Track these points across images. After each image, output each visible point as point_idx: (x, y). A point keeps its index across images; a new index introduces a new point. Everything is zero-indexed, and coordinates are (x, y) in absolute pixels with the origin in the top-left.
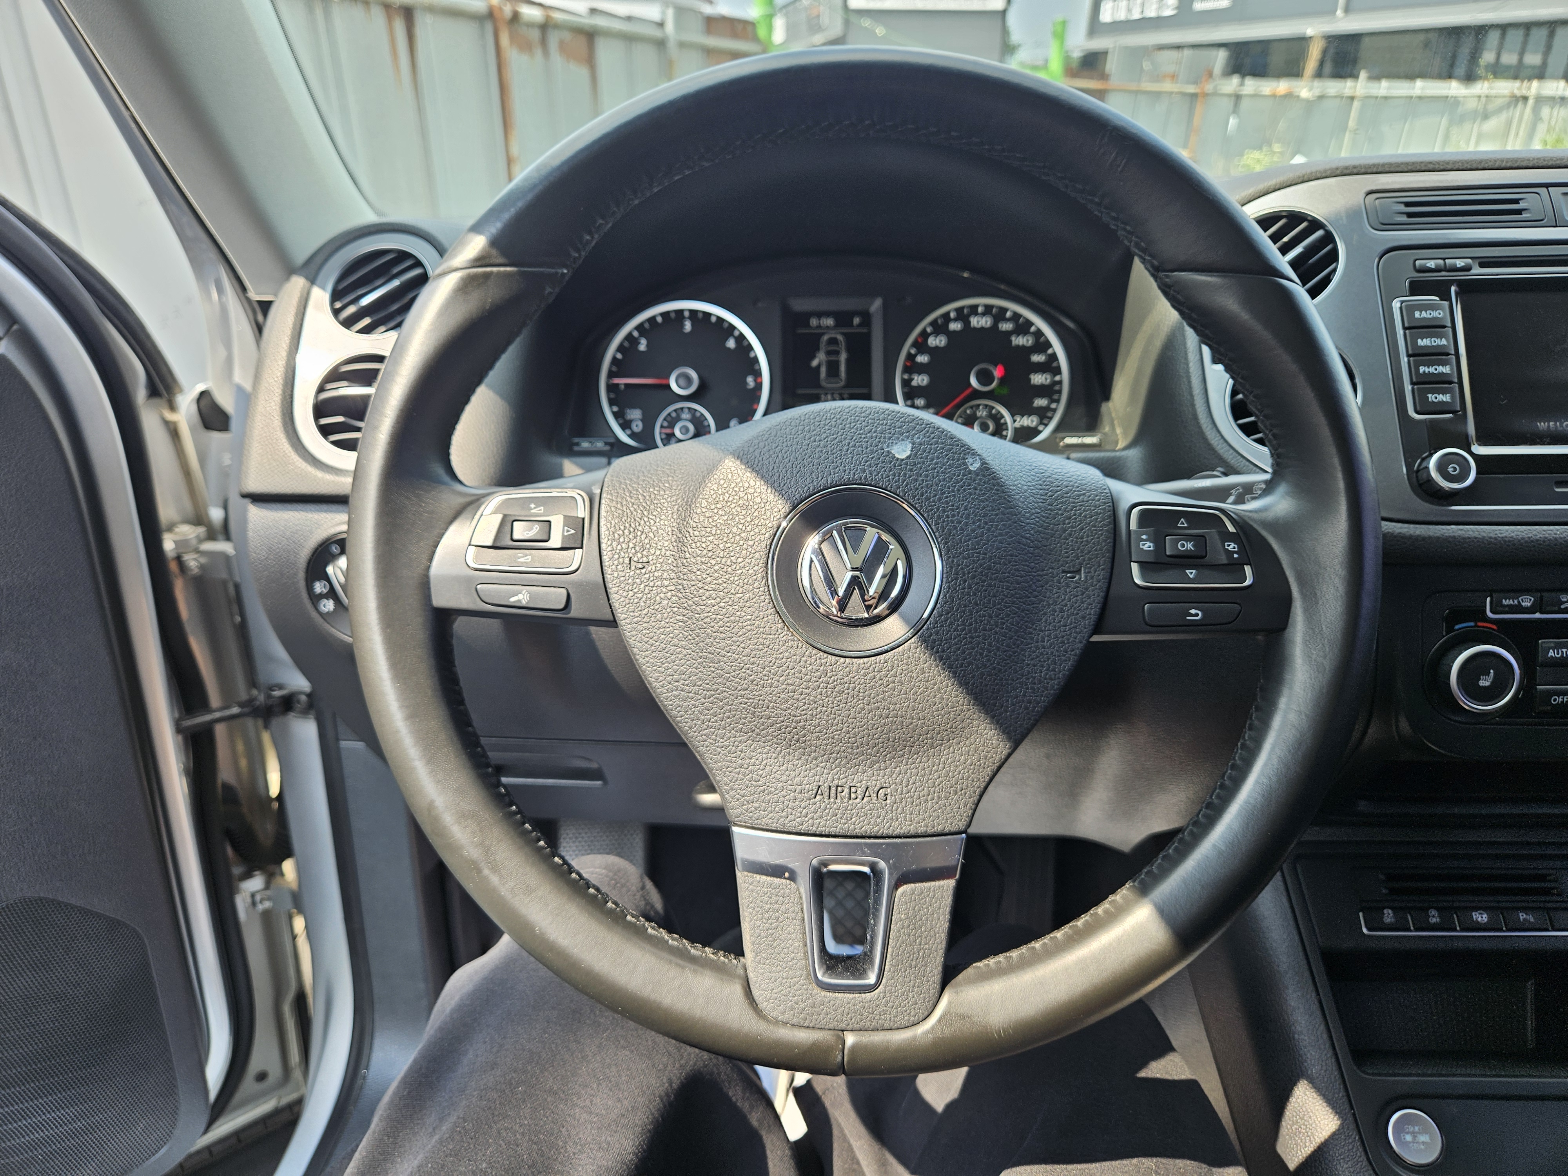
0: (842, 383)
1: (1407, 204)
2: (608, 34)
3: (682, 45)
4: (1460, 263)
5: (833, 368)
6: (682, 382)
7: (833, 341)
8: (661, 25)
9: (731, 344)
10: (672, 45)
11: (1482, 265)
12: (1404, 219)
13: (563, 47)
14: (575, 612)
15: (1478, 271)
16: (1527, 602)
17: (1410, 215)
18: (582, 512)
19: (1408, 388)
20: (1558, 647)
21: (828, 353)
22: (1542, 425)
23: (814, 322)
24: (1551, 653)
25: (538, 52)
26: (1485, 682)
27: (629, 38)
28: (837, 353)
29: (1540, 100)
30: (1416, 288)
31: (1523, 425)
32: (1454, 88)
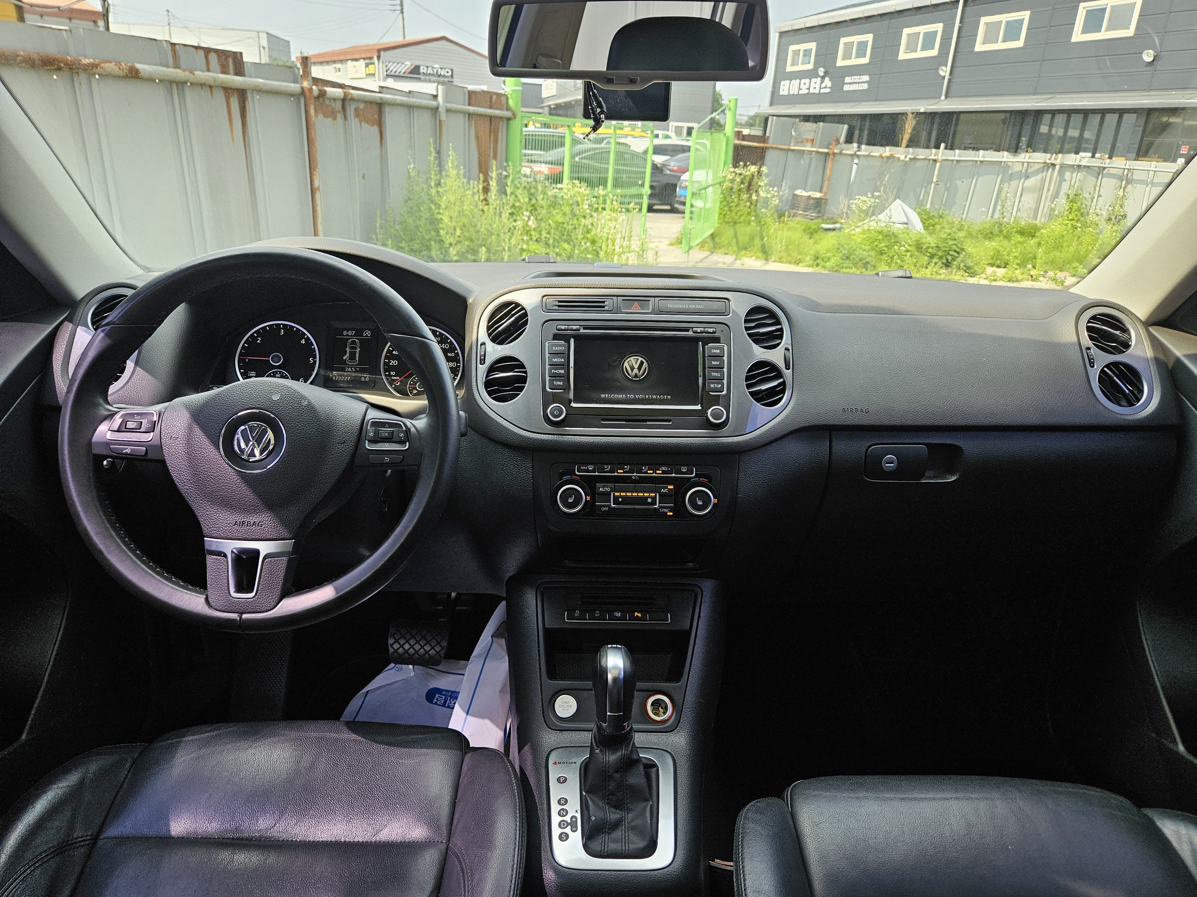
0: (357, 362)
1: (559, 302)
2: (393, 104)
3: (448, 111)
4: (574, 327)
5: (352, 356)
6: (276, 359)
7: (354, 342)
8: (435, 97)
9: (303, 342)
10: (442, 110)
11: (584, 329)
12: (557, 308)
13: (357, 113)
14: (150, 456)
15: (582, 331)
16: (591, 468)
17: (559, 306)
18: (155, 418)
19: (547, 378)
20: (603, 487)
21: (351, 348)
22: (603, 396)
23: (345, 333)
24: (601, 489)
25: (340, 116)
26: (570, 500)
27: (410, 107)
28: (355, 348)
29: (1063, 166)
30: (556, 337)
31: (594, 395)
32: (1005, 156)
